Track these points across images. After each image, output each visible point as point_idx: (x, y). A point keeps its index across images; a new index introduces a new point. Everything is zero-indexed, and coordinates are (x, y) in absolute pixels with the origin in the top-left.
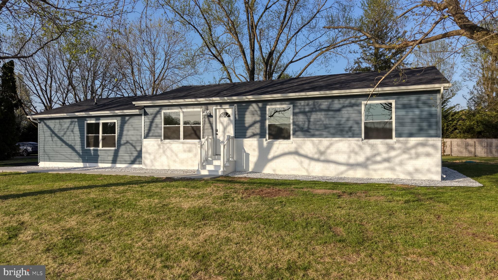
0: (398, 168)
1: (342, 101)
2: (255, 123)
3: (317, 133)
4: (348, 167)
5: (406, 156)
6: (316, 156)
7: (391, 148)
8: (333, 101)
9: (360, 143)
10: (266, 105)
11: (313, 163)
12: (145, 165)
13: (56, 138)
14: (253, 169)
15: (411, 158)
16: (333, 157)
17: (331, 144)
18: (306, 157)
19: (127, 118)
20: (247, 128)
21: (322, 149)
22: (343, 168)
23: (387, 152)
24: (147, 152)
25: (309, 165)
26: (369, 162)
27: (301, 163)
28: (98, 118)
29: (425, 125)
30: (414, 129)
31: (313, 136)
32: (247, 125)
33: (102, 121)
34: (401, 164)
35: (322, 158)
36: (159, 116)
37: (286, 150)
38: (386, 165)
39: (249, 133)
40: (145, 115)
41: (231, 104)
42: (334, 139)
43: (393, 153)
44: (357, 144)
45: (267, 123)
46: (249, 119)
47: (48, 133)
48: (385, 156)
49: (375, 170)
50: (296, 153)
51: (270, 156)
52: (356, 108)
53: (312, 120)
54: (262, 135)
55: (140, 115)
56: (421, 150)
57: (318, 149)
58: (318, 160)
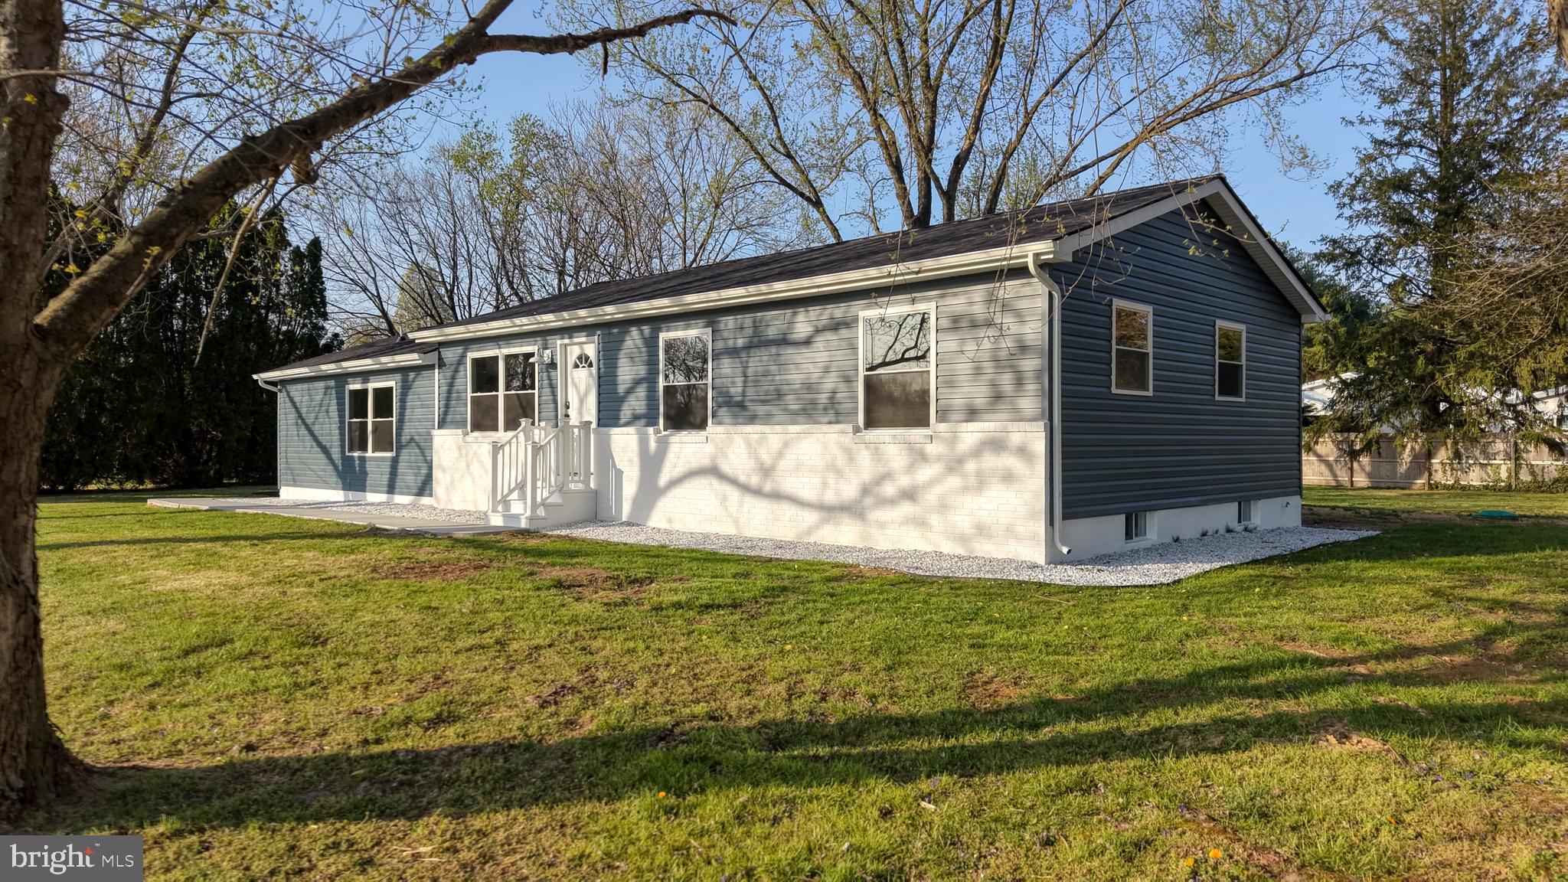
0: (935, 521)
1: (815, 312)
2: (637, 382)
3: (761, 409)
4: (824, 514)
5: (954, 481)
6: (754, 481)
7: (919, 457)
8: (795, 314)
9: (848, 439)
10: (659, 330)
11: (750, 501)
12: (437, 500)
13: (303, 431)
14: (630, 517)
15: (965, 489)
16: (790, 484)
17: (786, 445)
18: (733, 482)
19: (412, 375)
20: (622, 400)
21: (767, 458)
22: (810, 517)
23: (910, 469)
24: (440, 466)
25: (741, 505)
26: (868, 501)
27: (724, 499)
28: (365, 375)
29: (1006, 380)
30: (980, 394)
31: (752, 419)
32: (621, 389)
33: (371, 386)
34: (943, 507)
35: (768, 487)
36: (462, 368)
37: (694, 464)
38: (907, 509)
39: (626, 412)
40: (440, 367)
41: (588, 329)
42: (794, 428)
43: (925, 474)
44: (840, 445)
45: (661, 383)
46: (627, 372)
47: (293, 416)
48: (904, 481)
49: (882, 525)
50: (713, 471)
51: (663, 480)
52: (844, 333)
53: (750, 371)
54: (651, 419)
55: (431, 367)
56: (992, 461)
57: (758, 459)
58: (757, 492)
